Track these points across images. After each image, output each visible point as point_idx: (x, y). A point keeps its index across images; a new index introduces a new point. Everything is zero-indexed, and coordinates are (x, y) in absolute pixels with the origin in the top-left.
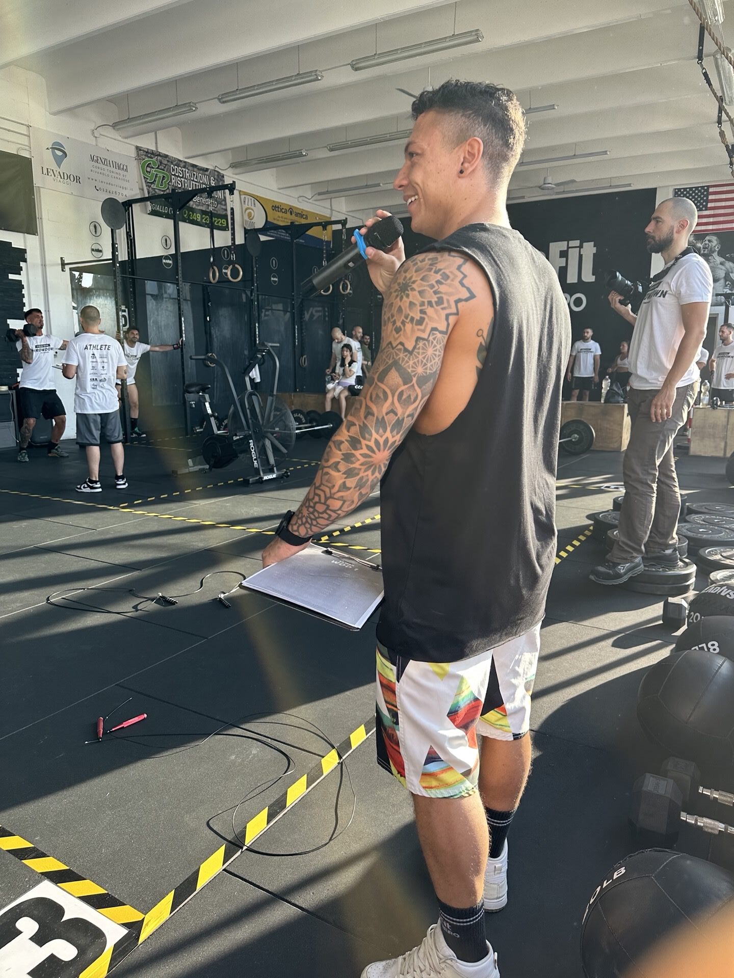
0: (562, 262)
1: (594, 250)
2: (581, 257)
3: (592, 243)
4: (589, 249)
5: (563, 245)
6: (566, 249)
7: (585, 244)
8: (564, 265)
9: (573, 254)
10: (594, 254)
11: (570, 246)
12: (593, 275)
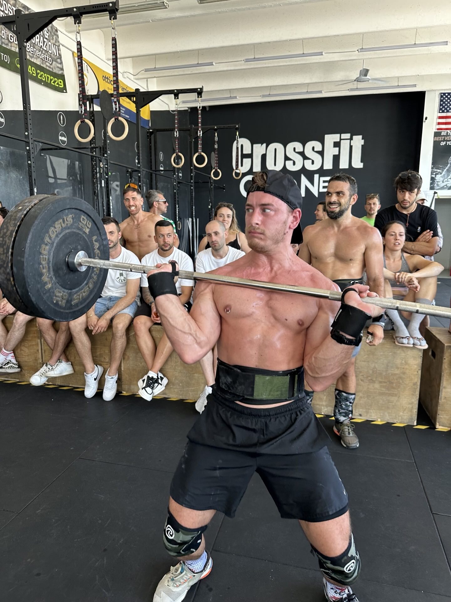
0: (336, 151)
1: (362, 142)
2: (351, 147)
3: (361, 137)
4: (358, 141)
5: (336, 137)
6: (338, 140)
7: (354, 137)
8: (337, 153)
9: (345, 145)
10: (362, 145)
11: (342, 138)
12: (361, 162)
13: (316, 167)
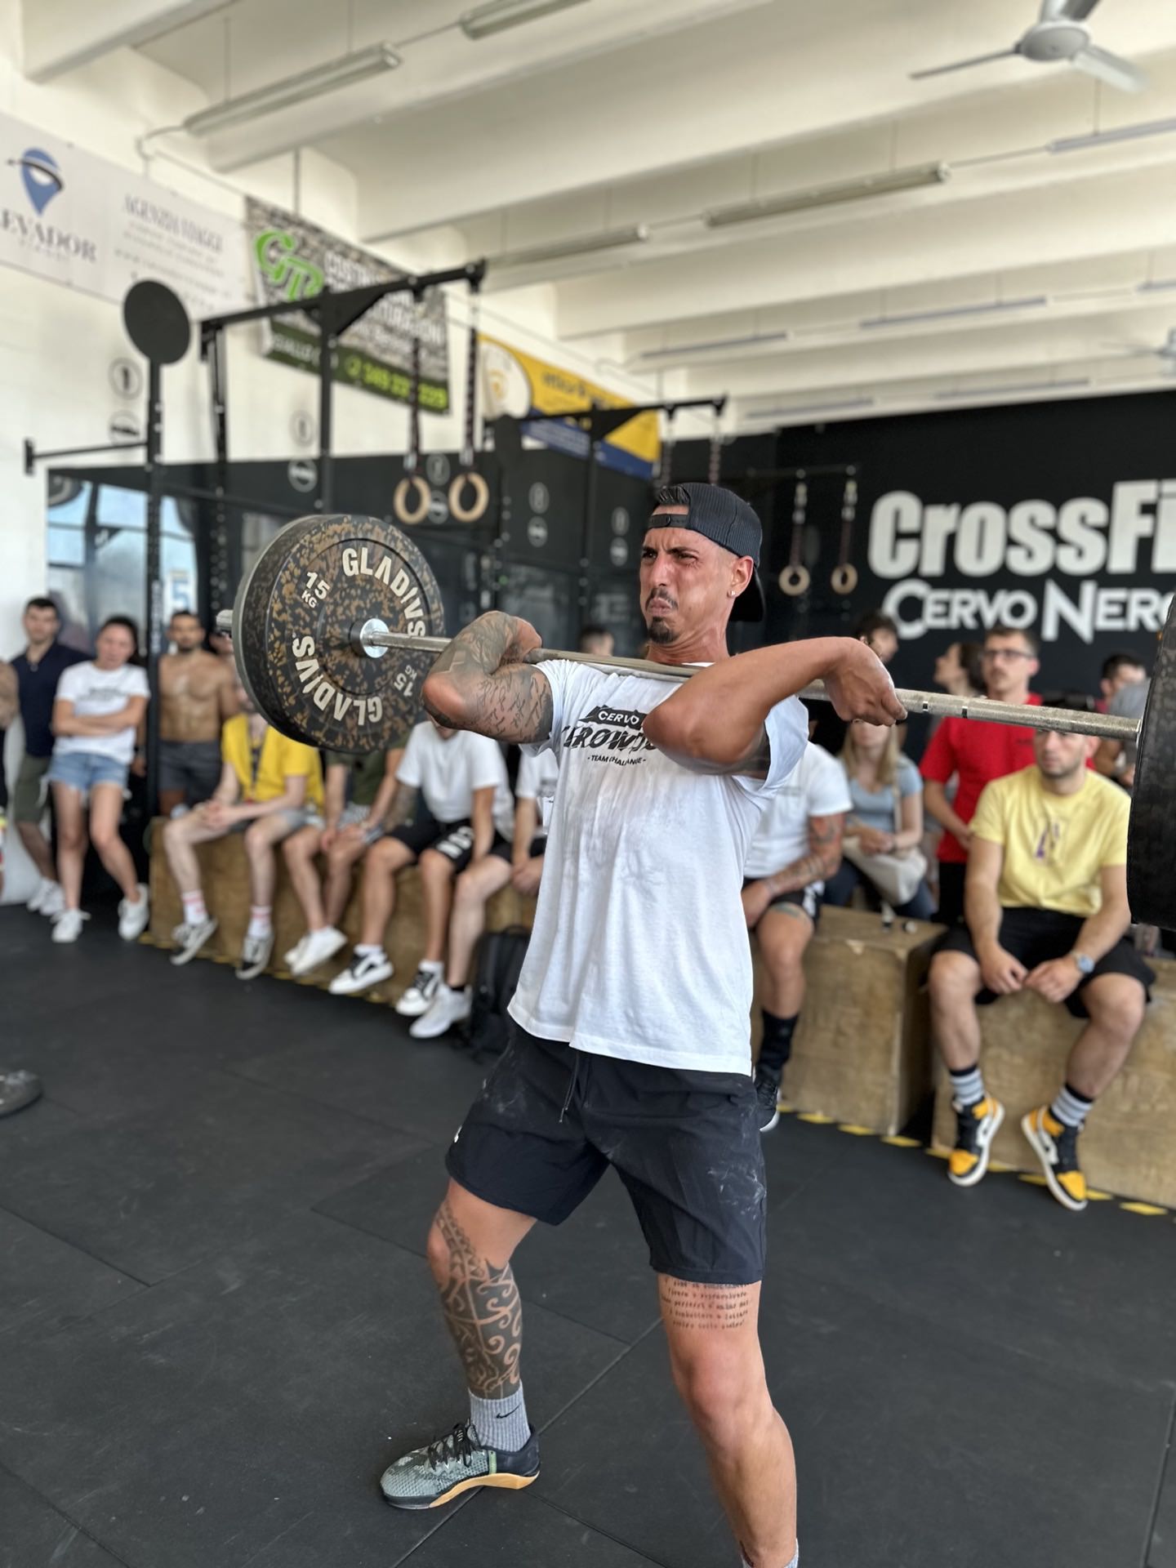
0: (1144, 525)
5: (1146, 490)
6: (1154, 498)
8: (1149, 532)
11: (1163, 492)
13: (1089, 564)
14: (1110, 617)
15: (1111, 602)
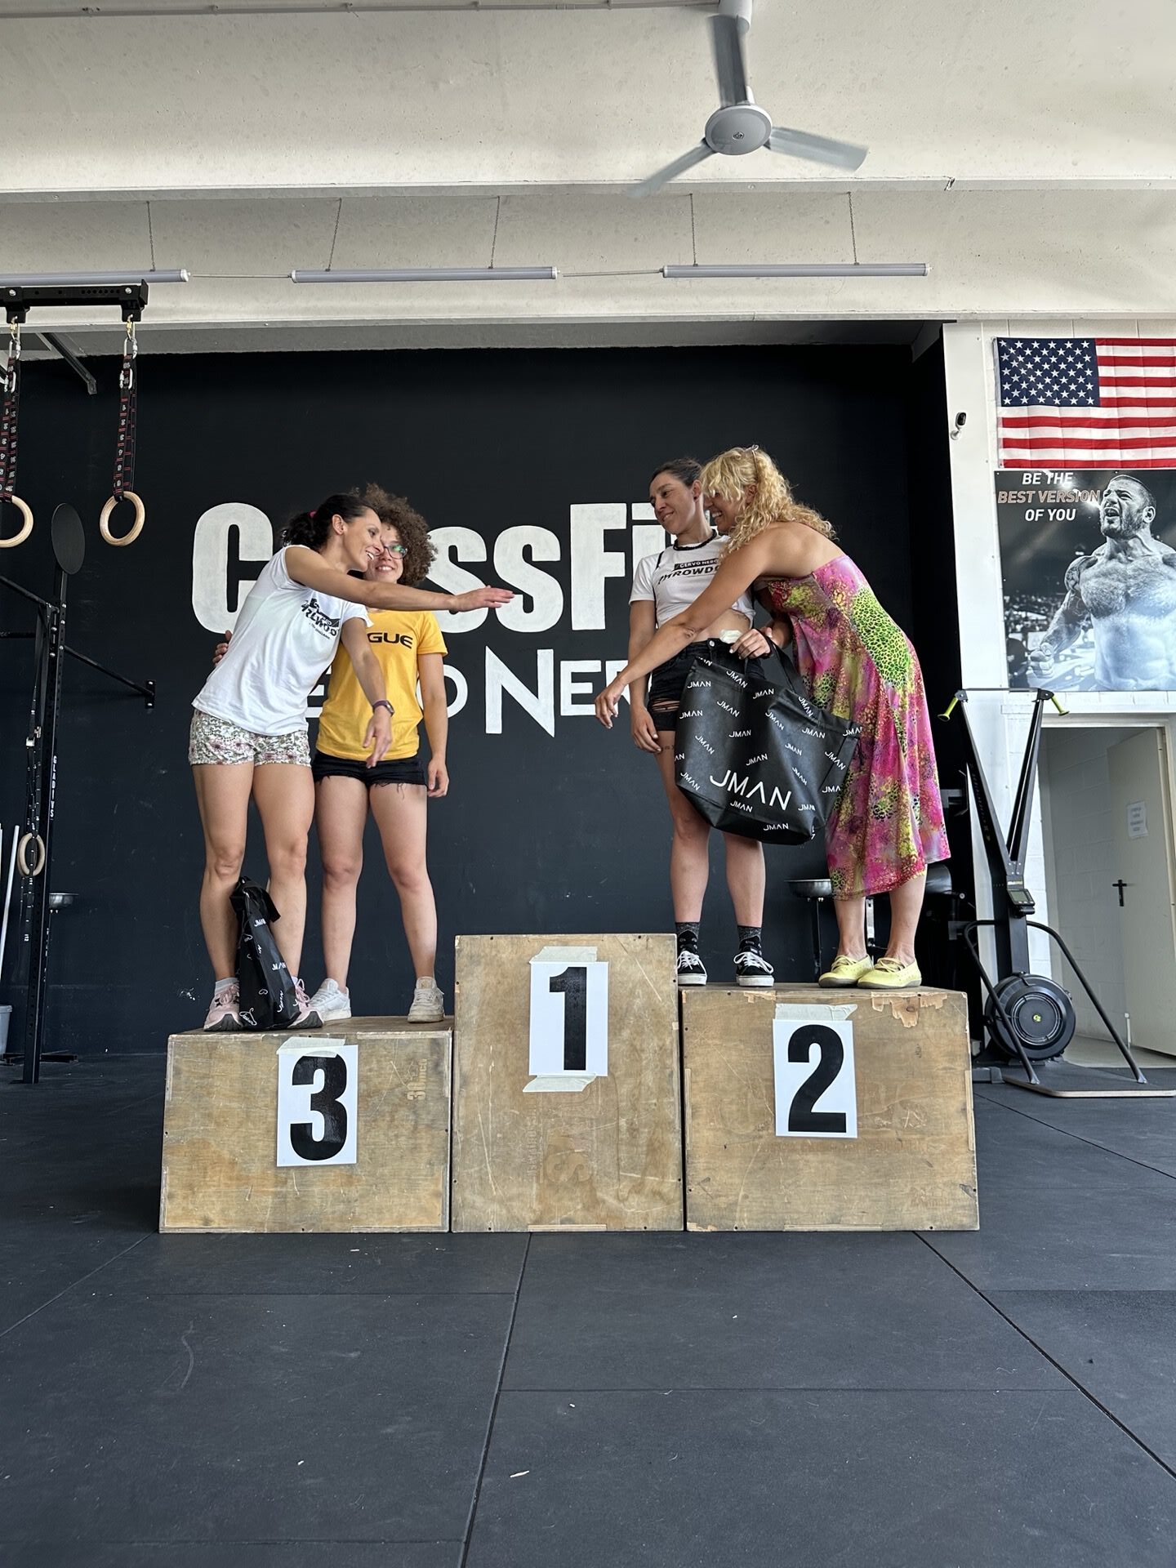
0: (615, 564)
5: (613, 515)
6: (623, 526)
8: (621, 573)
9: (648, 543)
11: (634, 518)
13: (543, 620)
14: (577, 699)
15: (577, 678)
